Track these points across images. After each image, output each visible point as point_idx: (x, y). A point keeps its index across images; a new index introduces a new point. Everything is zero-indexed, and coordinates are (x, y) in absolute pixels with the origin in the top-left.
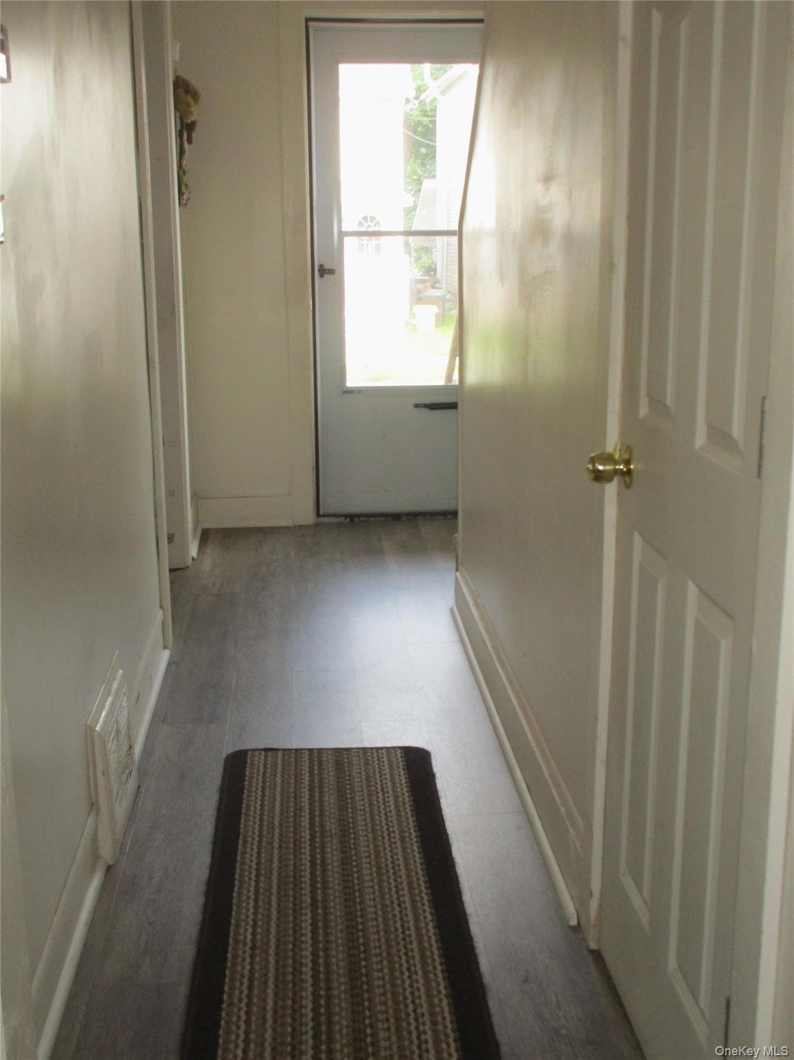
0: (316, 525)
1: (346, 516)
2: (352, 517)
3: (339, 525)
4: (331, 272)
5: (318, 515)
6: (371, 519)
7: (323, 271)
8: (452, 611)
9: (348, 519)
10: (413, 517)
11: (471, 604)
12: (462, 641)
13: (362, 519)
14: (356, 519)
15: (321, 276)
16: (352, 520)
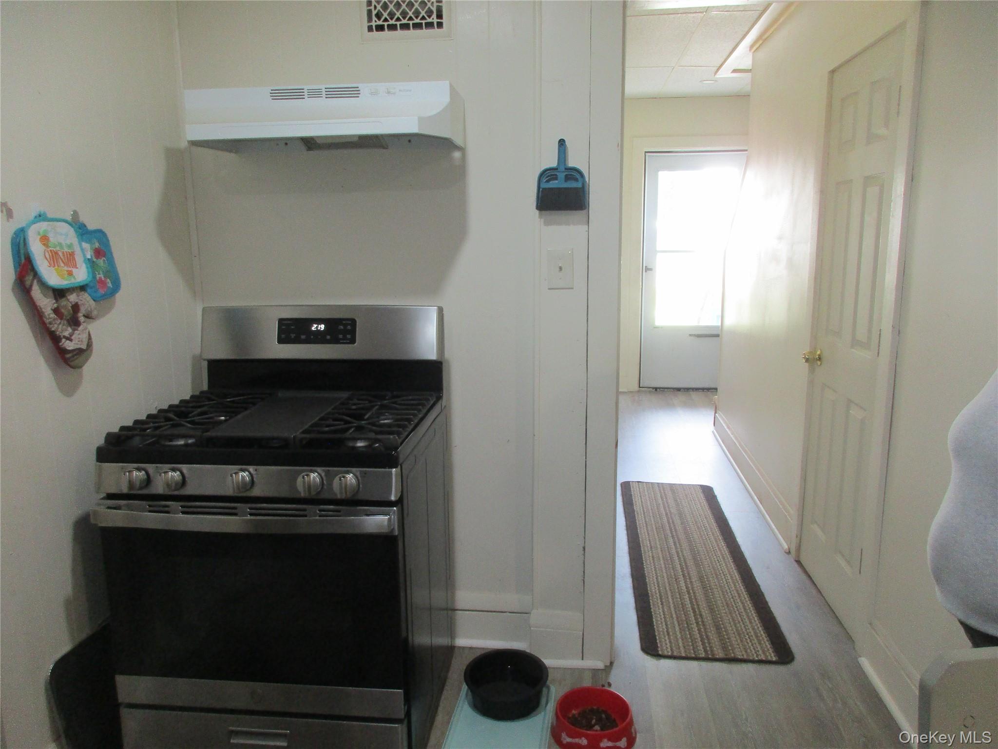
0: (639, 391)
1: (653, 388)
2: (656, 389)
3: (650, 392)
4: (651, 269)
5: (640, 387)
6: (665, 390)
7: (647, 269)
8: (713, 432)
9: (654, 390)
10: (687, 390)
11: (726, 427)
12: (720, 445)
13: (661, 389)
14: (658, 390)
15: (646, 271)
16: (656, 390)
